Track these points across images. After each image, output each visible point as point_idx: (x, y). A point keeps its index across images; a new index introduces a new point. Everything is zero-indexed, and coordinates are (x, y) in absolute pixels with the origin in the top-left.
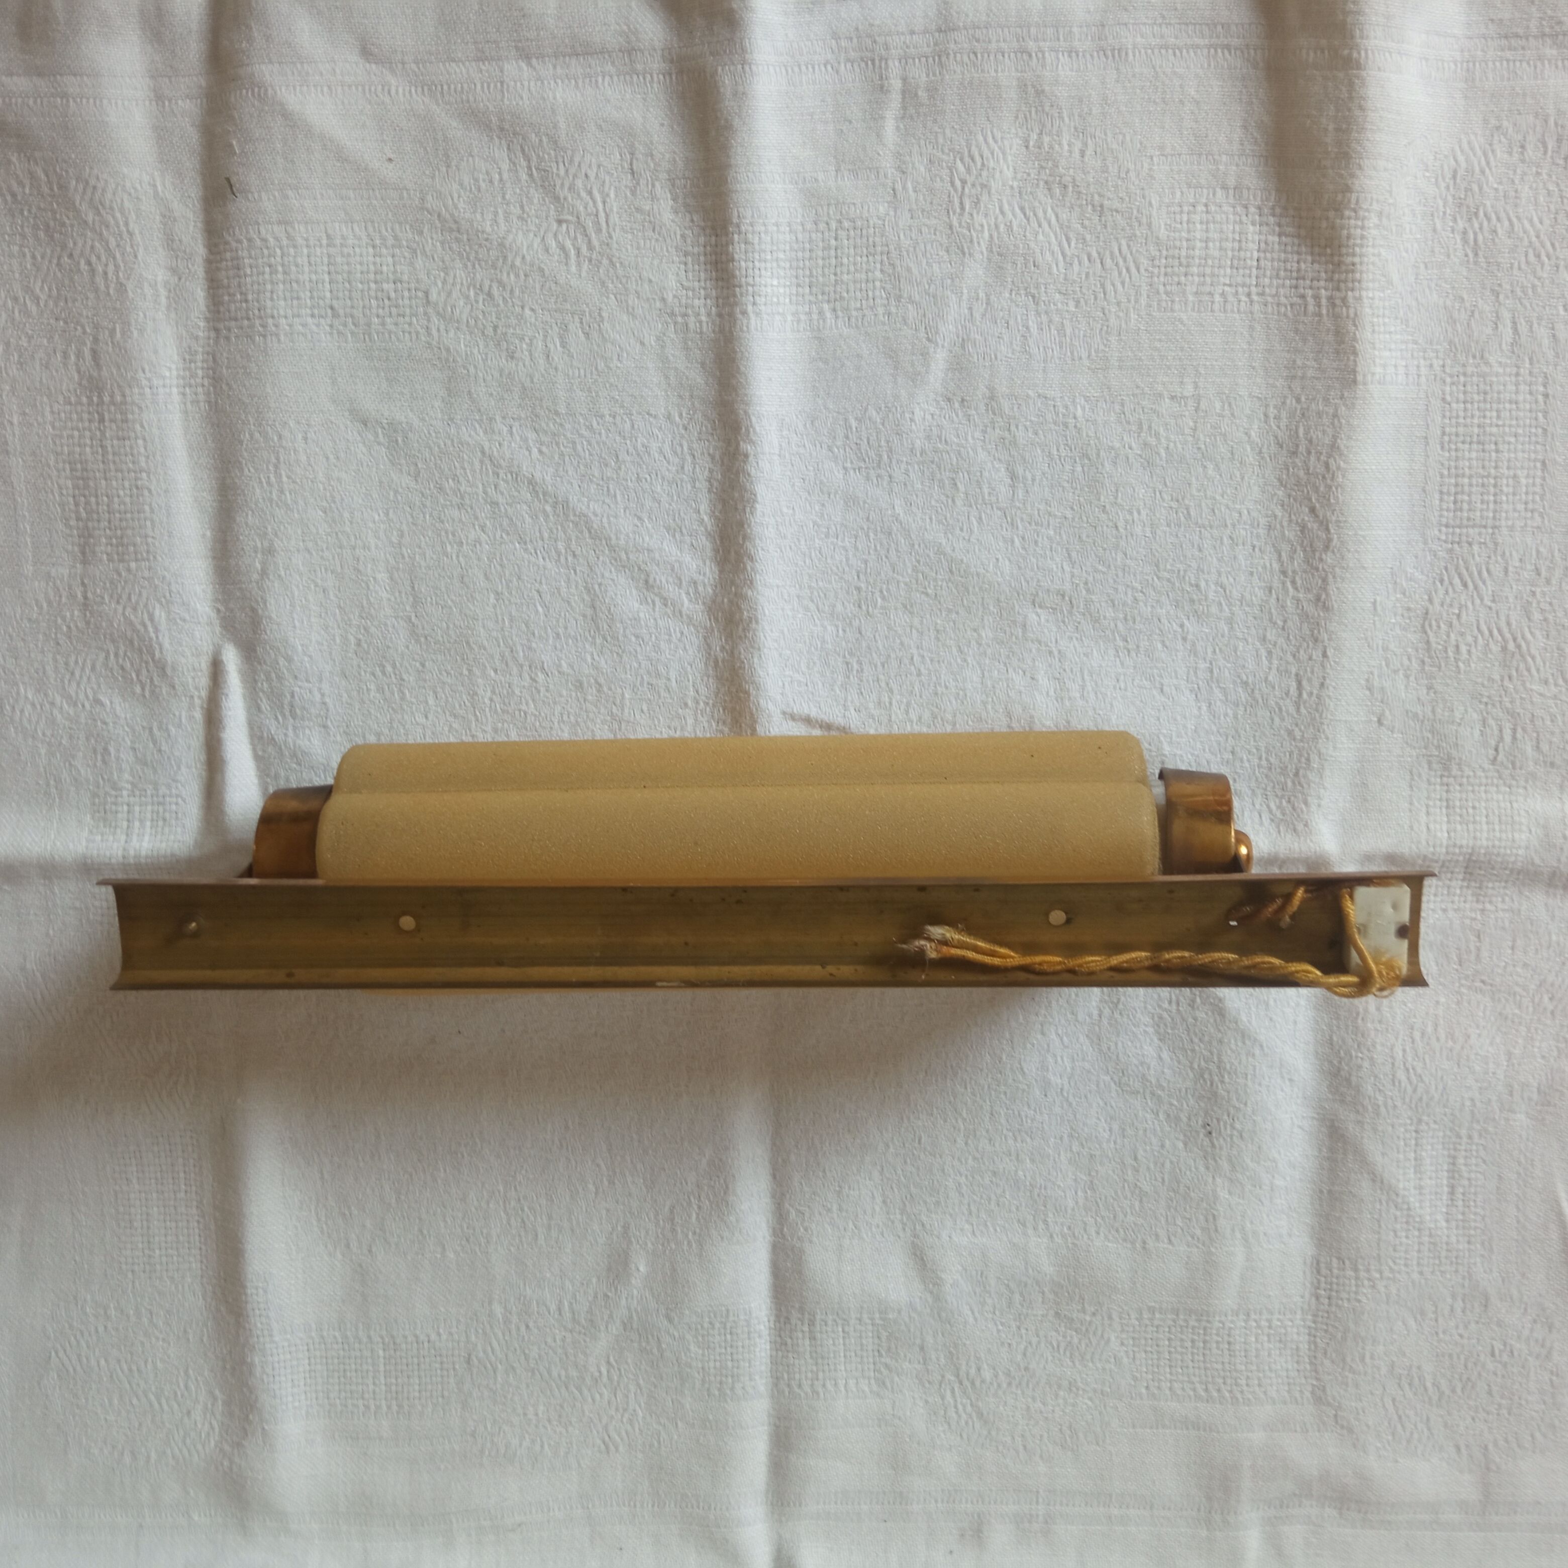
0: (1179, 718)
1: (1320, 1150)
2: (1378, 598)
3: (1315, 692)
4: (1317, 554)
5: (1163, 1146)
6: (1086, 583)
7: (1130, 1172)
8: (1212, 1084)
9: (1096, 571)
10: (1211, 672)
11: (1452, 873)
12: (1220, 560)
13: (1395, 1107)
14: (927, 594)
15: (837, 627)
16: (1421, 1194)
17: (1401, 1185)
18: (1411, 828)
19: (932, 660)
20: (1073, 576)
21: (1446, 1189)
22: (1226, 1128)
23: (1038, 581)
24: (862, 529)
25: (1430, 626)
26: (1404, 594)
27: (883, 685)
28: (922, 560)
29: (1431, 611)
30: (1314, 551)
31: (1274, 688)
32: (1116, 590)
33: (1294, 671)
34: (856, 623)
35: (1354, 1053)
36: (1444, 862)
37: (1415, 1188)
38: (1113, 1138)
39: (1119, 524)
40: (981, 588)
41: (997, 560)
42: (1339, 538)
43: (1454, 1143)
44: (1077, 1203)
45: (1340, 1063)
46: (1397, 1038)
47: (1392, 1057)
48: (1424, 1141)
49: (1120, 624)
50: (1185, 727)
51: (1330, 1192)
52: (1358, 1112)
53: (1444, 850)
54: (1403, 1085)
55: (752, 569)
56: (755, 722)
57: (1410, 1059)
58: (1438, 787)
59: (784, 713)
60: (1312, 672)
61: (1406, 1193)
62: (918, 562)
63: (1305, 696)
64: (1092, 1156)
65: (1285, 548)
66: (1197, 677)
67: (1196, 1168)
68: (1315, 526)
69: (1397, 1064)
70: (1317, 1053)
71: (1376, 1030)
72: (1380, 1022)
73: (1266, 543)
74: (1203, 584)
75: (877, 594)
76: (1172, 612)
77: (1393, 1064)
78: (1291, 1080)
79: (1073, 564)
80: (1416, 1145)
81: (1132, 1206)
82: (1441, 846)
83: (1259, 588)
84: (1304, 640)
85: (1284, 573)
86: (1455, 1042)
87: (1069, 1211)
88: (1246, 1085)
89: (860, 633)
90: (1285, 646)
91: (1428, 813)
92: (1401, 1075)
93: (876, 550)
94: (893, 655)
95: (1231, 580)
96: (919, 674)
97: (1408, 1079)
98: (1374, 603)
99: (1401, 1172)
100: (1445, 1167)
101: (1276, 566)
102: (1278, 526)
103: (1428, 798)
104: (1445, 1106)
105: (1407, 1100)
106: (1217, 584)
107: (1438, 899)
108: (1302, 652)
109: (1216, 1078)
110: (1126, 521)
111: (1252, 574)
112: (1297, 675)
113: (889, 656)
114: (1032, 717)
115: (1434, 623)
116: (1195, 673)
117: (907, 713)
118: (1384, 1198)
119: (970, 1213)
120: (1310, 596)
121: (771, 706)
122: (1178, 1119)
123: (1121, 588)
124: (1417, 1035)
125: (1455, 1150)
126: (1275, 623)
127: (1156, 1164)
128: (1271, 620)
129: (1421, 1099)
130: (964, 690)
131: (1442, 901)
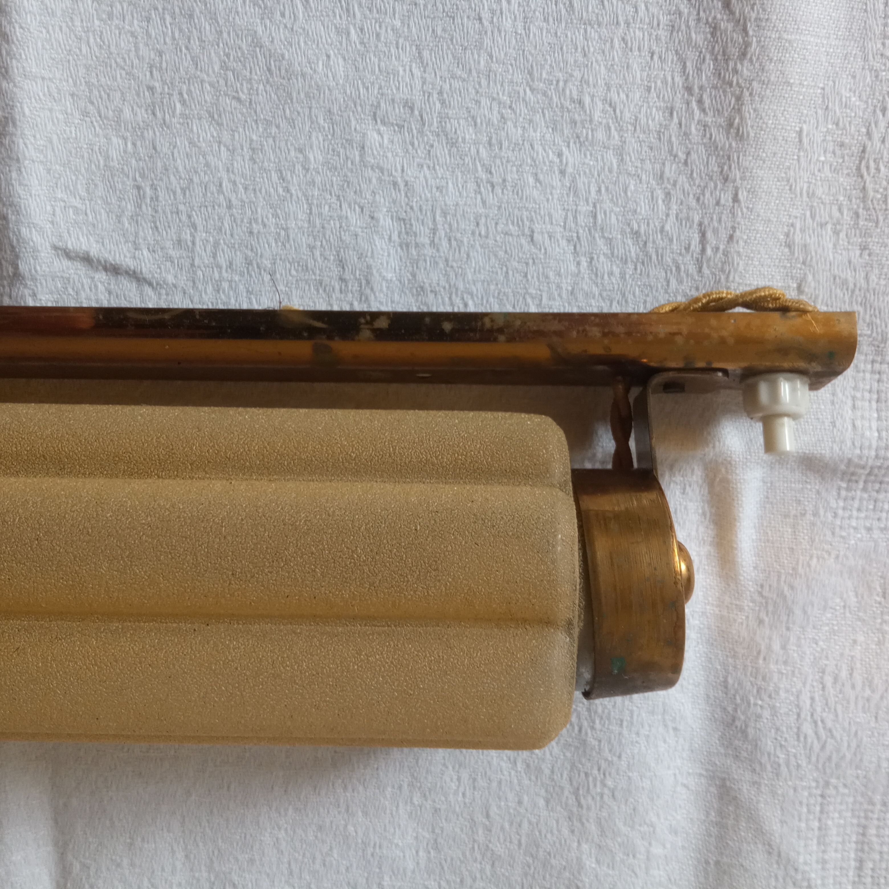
0: (551, 274)
1: (708, 814)
2: (805, 127)
3: (722, 247)
4: (731, 64)
5: (520, 803)
6: (440, 93)
7: (480, 832)
8: (580, 730)
9: (453, 77)
10: (595, 217)
11: (881, 483)
12: (610, 69)
13: (798, 766)
14: (239, 100)
15: (125, 139)
16: (823, 869)
17: (801, 860)
18: (833, 424)
19: (246, 189)
20: (424, 83)
21: (853, 864)
22: (595, 785)
23: (380, 88)
24: (156, 9)
25: (868, 168)
26: (837, 124)
27: (184, 218)
28: (232, 53)
29: (868, 149)
30: (727, 61)
31: (671, 240)
32: (478, 102)
33: (697, 219)
34: (149, 134)
35: (752, 701)
36: (872, 468)
37: (817, 862)
38: (461, 789)
39: (483, 15)
40: (307, 95)
41: (328, 57)
42: (759, 42)
43: (866, 811)
44: (418, 863)
45: (735, 710)
46: (804, 684)
47: (798, 706)
48: (831, 808)
49: (482, 150)
50: (559, 287)
51: (717, 863)
52: (754, 771)
53: (873, 453)
54: (809, 740)
55: (8, 54)
56: (17, 257)
57: (819, 709)
58: (868, 376)
59: (55, 248)
60: (720, 221)
61: (807, 868)
62: (228, 55)
63: (709, 252)
64: (436, 811)
65: (691, 56)
66: (577, 225)
67: (559, 831)
68: (730, 26)
69: (803, 716)
70: (708, 696)
71: (780, 673)
72: (785, 663)
73: (667, 49)
74: (587, 100)
75: (176, 97)
76: (548, 136)
77: (799, 715)
78: (675, 729)
79: (425, 67)
80: (822, 812)
81: (482, 871)
82: (870, 447)
83: (658, 109)
84: (711, 179)
85: (689, 89)
86: (873, 691)
87: (409, 874)
88: (620, 734)
89: (155, 148)
90: (687, 186)
91: (854, 407)
92: (808, 728)
93: (174, 38)
94: (196, 180)
95: (623, 96)
96: (230, 207)
97: (816, 733)
98: (800, 133)
99: (802, 843)
100: (854, 838)
101: (679, 80)
102: (683, 27)
103: (855, 388)
104: (857, 767)
105: (814, 759)
106: (604, 100)
107: (862, 515)
108: (707, 195)
109: (585, 724)
110: (493, 12)
111: (649, 89)
112: (700, 224)
113: (191, 180)
114: (369, 267)
115: (872, 164)
116: (575, 217)
117: (215, 256)
118: (781, 874)
119: (291, 873)
120: (721, 120)
121: (36, 237)
122: (539, 770)
123: (485, 102)
124: (829, 680)
125: (866, 818)
126: (676, 156)
127: (511, 824)
128: (670, 151)
129: (829, 759)
130: (286, 230)
131: (866, 517)
